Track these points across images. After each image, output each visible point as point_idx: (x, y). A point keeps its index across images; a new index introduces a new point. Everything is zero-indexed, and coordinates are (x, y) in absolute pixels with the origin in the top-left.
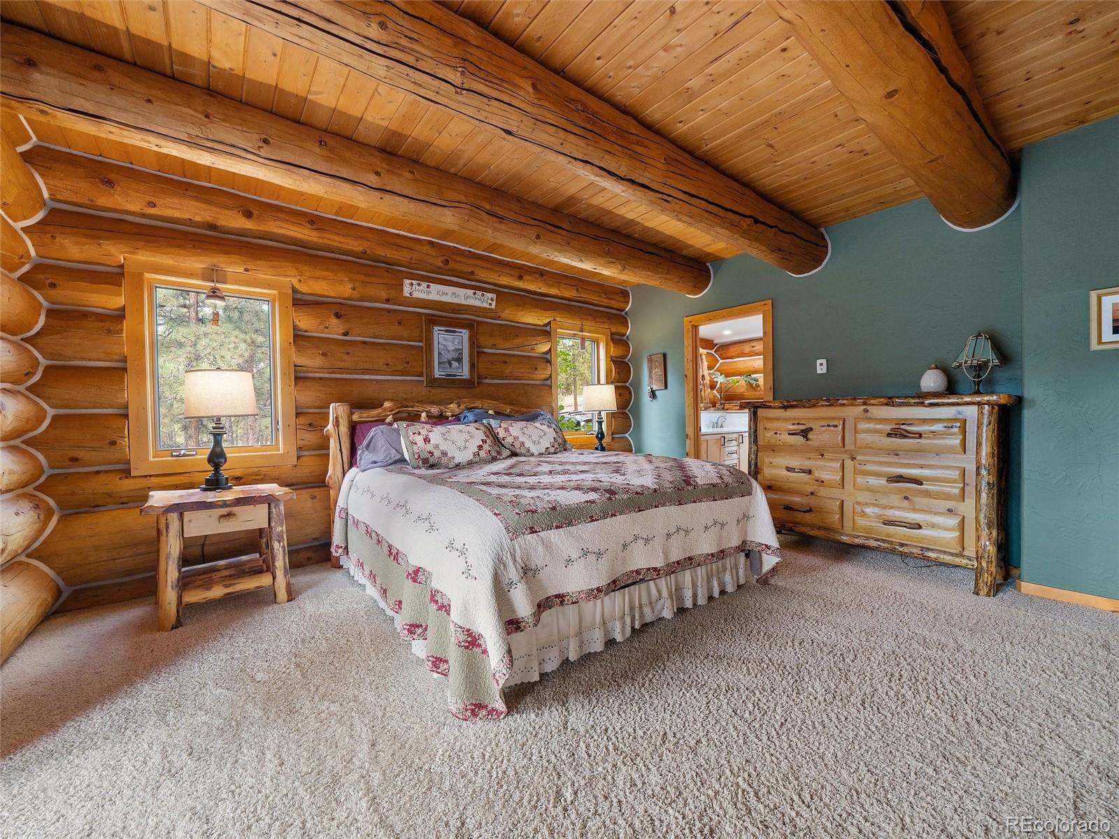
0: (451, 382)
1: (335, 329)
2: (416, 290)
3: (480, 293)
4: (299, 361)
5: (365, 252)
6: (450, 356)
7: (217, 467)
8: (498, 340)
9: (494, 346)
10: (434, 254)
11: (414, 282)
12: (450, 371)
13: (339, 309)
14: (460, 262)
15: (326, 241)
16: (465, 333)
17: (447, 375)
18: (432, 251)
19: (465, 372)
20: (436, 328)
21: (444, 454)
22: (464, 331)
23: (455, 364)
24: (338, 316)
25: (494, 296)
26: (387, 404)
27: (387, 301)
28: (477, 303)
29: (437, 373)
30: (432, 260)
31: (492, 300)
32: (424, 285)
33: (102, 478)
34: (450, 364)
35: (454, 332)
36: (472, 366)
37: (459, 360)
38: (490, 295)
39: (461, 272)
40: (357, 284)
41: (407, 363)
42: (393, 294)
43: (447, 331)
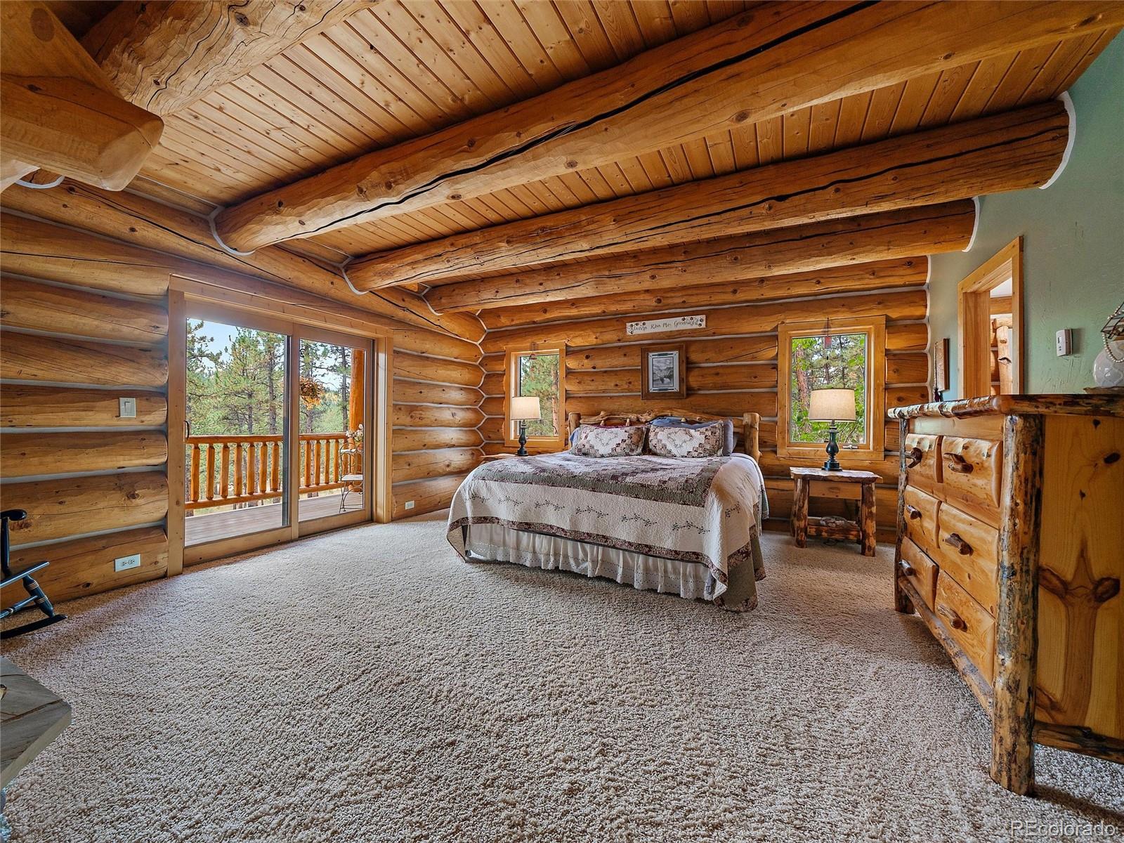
0: (664, 395)
1: (587, 365)
2: (636, 330)
3: (689, 318)
4: (569, 387)
5: (604, 312)
6: (662, 375)
7: (522, 444)
8: (710, 355)
9: (707, 361)
10: (649, 298)
11: (633, 324)
12: (662, 387)
13: (588, 352)
14: (672, 297)
15: (582, 313)
16: (676, 354)
17: (660, 390)
18: (647, 296)
19: (675, 386)
20: (651, 354)
21: (592, 447)
22: (675, 352)
23: (667, 380)
24: (587, 357)
25: (704, 317)
26: (602, 413)
27: (619, 340)
28: (688, 327)
29: (652, 389)
30: (648, 303)
31: (701, 320)
32: (641, 323)
33: (498, 446)
34: (662, 380)
35: (666, 354)
36: (681, 380)
37: (671, 377)
38: (699, 317)
39: (675, 304)
40: (598, 334)
41: (630, 383)
42: (621, 335)
43: (659, 355)
